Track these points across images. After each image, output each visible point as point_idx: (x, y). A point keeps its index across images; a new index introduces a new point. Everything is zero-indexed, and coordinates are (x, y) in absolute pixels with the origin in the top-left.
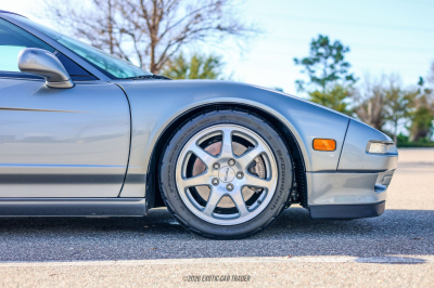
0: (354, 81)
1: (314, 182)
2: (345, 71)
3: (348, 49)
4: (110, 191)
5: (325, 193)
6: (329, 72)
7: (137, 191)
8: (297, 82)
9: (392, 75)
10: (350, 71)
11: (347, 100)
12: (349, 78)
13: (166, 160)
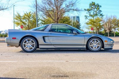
0: (103, 16)
1: (105, 46)
2: (100, 13)
3: (101, 6)
4: (82, 46)
5: (106, 47)
6: (95, 13)
7: (85, 46)
8: (85, 16)
9: (114, 16)
10: (101, 13)
11: (101, 22)
12: (101, 15)
13: (88, 43)
